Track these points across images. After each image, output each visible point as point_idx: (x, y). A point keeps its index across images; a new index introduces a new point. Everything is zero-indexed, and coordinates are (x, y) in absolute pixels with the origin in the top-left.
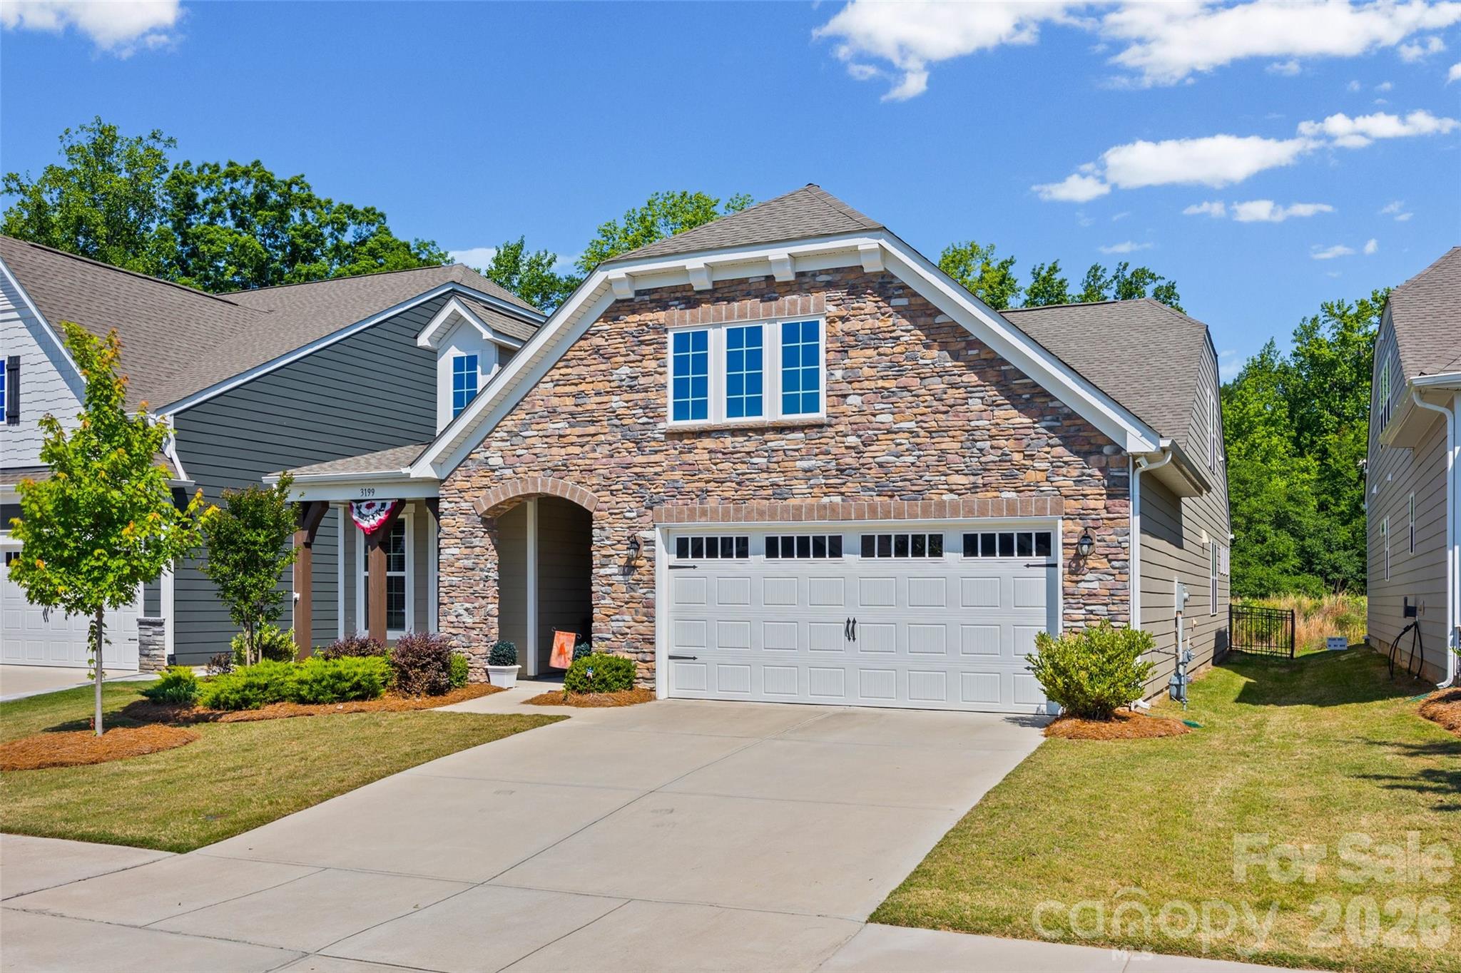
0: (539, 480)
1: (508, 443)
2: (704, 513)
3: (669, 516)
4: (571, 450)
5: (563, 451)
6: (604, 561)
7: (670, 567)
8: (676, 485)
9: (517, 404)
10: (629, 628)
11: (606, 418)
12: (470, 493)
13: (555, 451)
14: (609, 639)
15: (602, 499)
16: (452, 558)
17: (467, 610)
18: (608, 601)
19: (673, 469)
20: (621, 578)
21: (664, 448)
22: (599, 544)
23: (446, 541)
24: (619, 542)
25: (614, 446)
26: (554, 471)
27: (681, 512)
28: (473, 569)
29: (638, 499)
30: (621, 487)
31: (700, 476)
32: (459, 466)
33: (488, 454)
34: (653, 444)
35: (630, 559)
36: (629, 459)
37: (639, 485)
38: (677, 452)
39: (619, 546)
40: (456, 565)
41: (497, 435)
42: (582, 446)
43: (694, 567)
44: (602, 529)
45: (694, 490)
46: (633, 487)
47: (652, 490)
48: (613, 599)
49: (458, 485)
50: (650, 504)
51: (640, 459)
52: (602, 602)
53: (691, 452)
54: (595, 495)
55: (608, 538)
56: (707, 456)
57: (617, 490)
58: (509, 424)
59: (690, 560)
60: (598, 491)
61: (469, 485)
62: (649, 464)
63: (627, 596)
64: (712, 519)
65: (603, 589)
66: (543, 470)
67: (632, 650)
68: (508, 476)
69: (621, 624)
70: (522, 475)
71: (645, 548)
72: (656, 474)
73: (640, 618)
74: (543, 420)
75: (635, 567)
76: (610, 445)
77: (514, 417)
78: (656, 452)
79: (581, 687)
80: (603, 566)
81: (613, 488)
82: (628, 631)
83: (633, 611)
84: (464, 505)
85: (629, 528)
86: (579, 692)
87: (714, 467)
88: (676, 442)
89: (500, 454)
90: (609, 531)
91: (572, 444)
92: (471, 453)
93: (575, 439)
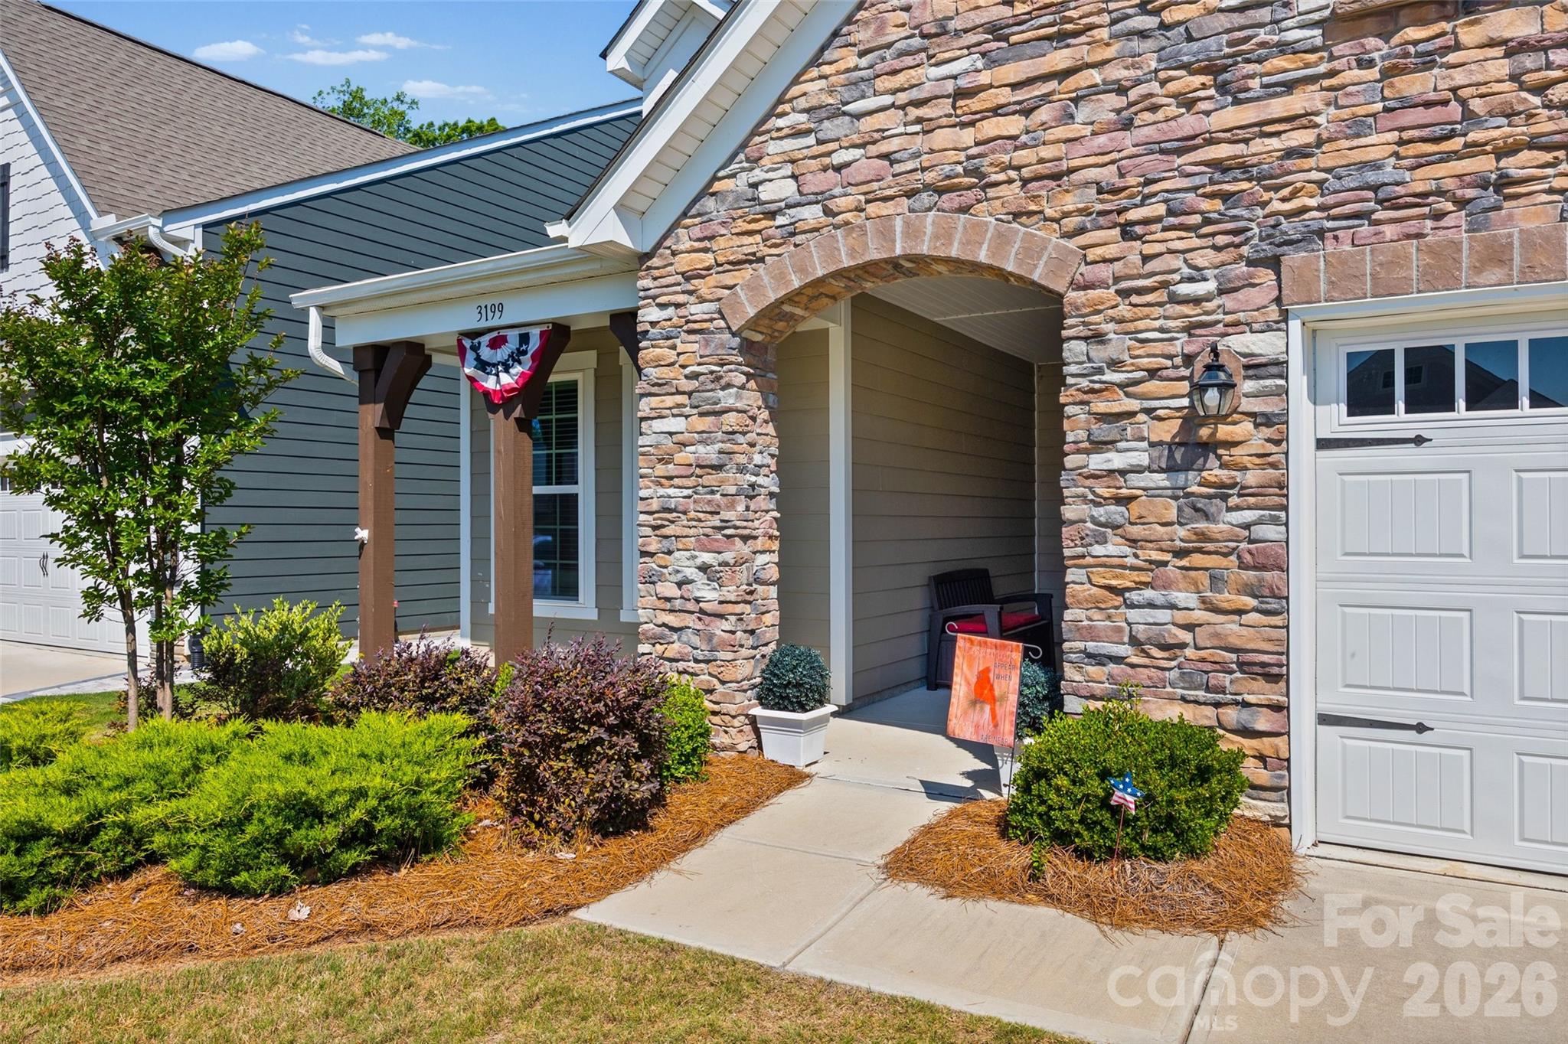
0: (898, 223)
1: (811, 140)
2: (1496, 256)
3: (1344, 281)
4: (991, 127)
5: (967, 136)
6: (1103, 431)
7: (1323, 444)
8: (1372, 177)
9: (836, 34)
10: (1190, 627)
11: (1106, 18)
12: (714, 279)
13: (942, 138)
14: (1118, 660)
15: (1093, 254)
16: (668, 443)
17: (704, 568)
18: (1114, 547)
19: (1358, 127)
20: (1160, 479)
21: (1323, 68)
22: (1084, 383)
23: (654, 401)
24: (1153, 373)
25: (1133, 95)
26: (940, 191)
27: (1398, 261)
28: (718, 468)
29: (1221, 240)
30: (1161, 209)
31: (1472, 136)
32: (685, 215)
33: (758, 175)
34: (1279, 62)
35: (1191, 420)
36: (1189, 124)
37: (1225, 197)
38: (1374, 73)
39: (1153, 386)
40: (679, 457)
41: (781, 123)
42: (1027, 113)
43: (1419, 440)
44: (1098, 338)
45: (1449, 184)
46: (1205, 205)
47: (1277, 206)
48: (1133, 542)
49: (683, 262)
50: (1268, 249)
51: (1232, 116)
52: (1098, 550)
53: (1429, 65)
54: (1072, 244)
55: (1115, 364)
56: (1501, 67)
57: (1146, 222)
58: (813, 89)
59: (1400, 421)
60: (1081, 231)
61: (709, 259)
62: (1263, 128)
63: (1182, 532)
64: (1529, 273)
65: (1099, 512)
66: (910, 194)
67: (1201, 694)
68: (812, 223)
69: (1163, 616)
70: (848, 216)
71: (1249, 386)
72: (1290, 153)
73: (1227, 598)
74: (909, 61)
75: (1209, 447)
76: (1122, 91)
77: (826, 69)
78: (1290, 86)
79: (1087, 840)
80: (1099, 446)
81: (1133, 215)
82: (1186, 636)
83: (1204, 578)
84: (697, 310)
85: (1189, 329)
86: (1085, 854)
87: (1536, 100)
88: (1372, 42)
89: (788, 170)
90: (1117, 346)
91: (996, 111)
92: (715, 178)
93: (1005, 96)
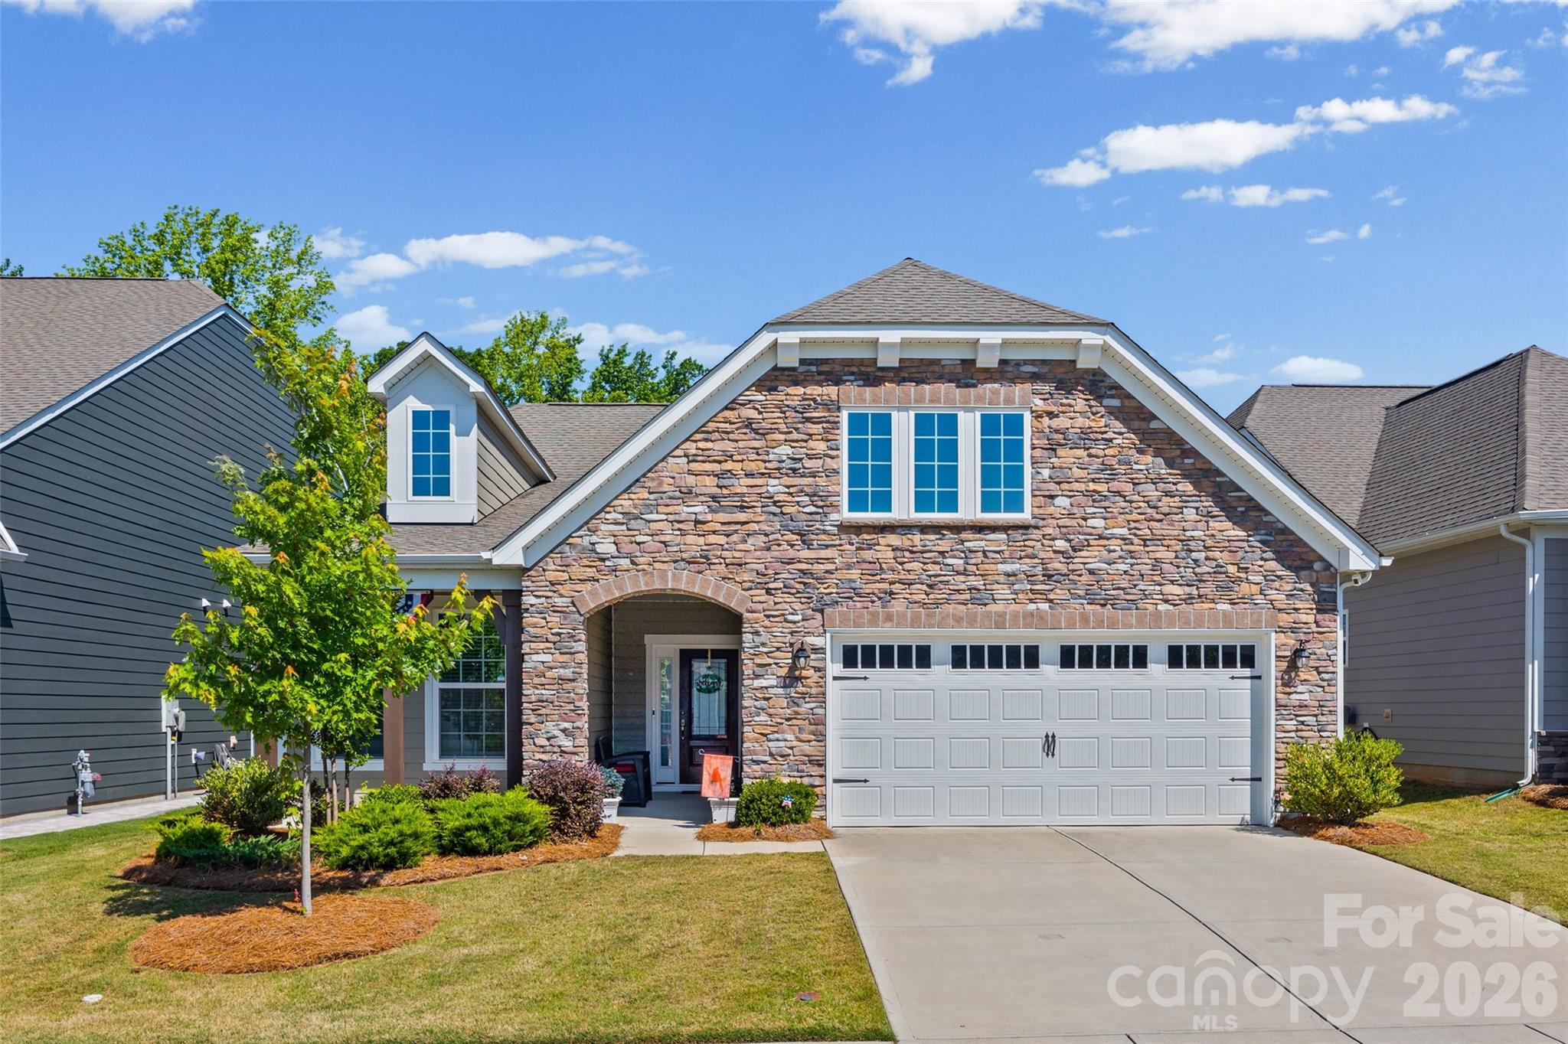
0: (670, 574)
1: (624, 527)
2: (889, 618)
3: (845, 620)
4: (712, 539)
5: (701, 541)
6: (759, 671)
7: (835, 678)
8: (853, 585)
9: (637, 480)
10: (791, 748)
11: (759, 504)
12: (568, 586)
13: (690, 539)
14: (765, 762)
15: (755, 599)
16: (541, 667)
17: (564, 731)
18: (763, 717)
19: (849, 567)
20: (781, 691)
21: (838, 542)
22: (752, 651)
23: (533, 645)
24: (778, 649)
25: (771, 537)
26: (689, 563)
27: (861, 616)
28: (573, 680)
29: (803, 600)
30: (782, 585)
31: (883, 576)
32: (551, 552)
33: (594, 539)
34: (823, 537)
35: (793, 667)
36: (791, 553)
37: (805, 584)
38: (853, 548)
39: (778, 654)
40: (548, 674)
41: (608, 516)
42: (728, 536)
43: (865, 678)
44: (757, 633)
45: (876, 591)
46: (798, 586)
47: (822, 590)
48: (770, 715)
49: (551, 576)
50: (820, 607)
51: (806, 554)
52: (756, 719)
53: (870, 549)
54: (747, 594)
55: (763, 644)
56: (891, 554)
57: (776, 589)
58: (625, 503)
59: (859, 671)
60: (750, 589)
61: (566, 576)
62: (818, 560)
63: (789, 711)
64: (898, 625)
65: (756, 703)
66: (675, 562)
67: (796, 774)
68: (626, 567)
69: (782, 744)
70: (645, 567)
71: (813, 656)
72: (827, 572)
73: (805, 736)
74: (674, 502)
75: (799, 678)
76: (766, 535)
77: (632, 496)
78: (827, 546)
79: (774, 819)
80: (757, 677)
81: (771, 586)
82: (790, 752)
83: (796, 728)
84: (559, 601)
85: (791, 633)
86: (773, 825)
87: (900, 567)
88: (853, 536)
89: (612, 539)
90: (765, 637)
91: (714, 532)
92: (570, 536)
93: (718, 527)
